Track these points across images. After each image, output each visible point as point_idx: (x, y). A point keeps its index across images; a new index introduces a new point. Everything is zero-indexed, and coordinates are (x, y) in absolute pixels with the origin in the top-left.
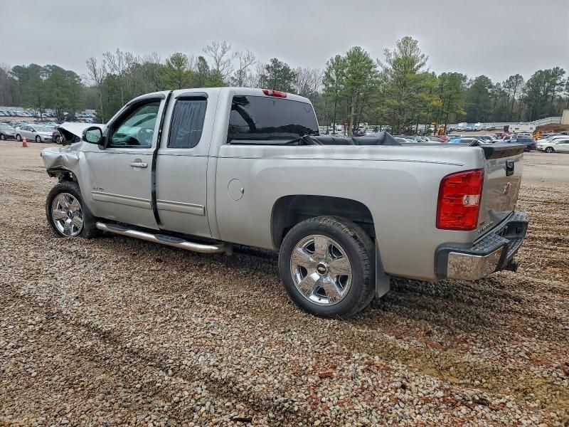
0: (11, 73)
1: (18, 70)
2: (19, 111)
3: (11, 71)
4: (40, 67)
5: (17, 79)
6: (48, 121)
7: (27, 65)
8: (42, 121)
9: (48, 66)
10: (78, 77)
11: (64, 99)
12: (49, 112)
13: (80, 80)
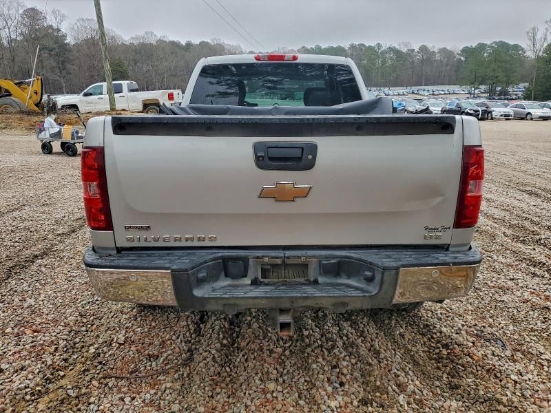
0: (459, 54)
1: (466, 51)
2: (456, 88)
3: (460, 52)
4: (486, 45)
5: (463, 59)
6: (479, 97)
7: (474, 45)
8: (474, 97)
9: (494, 42)
10: (522, 49)
11: (498, 74)
12: (483, 88)
13: (525, 53)
